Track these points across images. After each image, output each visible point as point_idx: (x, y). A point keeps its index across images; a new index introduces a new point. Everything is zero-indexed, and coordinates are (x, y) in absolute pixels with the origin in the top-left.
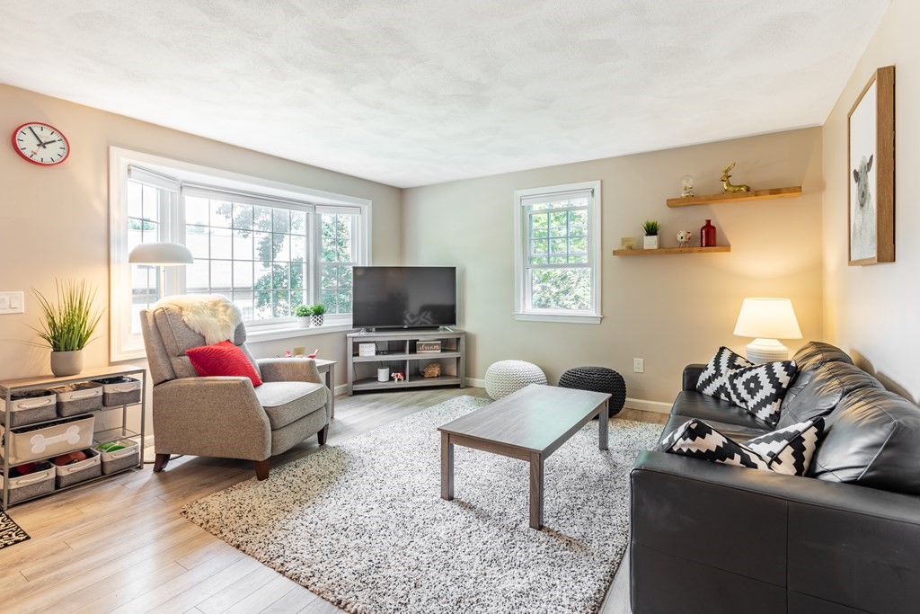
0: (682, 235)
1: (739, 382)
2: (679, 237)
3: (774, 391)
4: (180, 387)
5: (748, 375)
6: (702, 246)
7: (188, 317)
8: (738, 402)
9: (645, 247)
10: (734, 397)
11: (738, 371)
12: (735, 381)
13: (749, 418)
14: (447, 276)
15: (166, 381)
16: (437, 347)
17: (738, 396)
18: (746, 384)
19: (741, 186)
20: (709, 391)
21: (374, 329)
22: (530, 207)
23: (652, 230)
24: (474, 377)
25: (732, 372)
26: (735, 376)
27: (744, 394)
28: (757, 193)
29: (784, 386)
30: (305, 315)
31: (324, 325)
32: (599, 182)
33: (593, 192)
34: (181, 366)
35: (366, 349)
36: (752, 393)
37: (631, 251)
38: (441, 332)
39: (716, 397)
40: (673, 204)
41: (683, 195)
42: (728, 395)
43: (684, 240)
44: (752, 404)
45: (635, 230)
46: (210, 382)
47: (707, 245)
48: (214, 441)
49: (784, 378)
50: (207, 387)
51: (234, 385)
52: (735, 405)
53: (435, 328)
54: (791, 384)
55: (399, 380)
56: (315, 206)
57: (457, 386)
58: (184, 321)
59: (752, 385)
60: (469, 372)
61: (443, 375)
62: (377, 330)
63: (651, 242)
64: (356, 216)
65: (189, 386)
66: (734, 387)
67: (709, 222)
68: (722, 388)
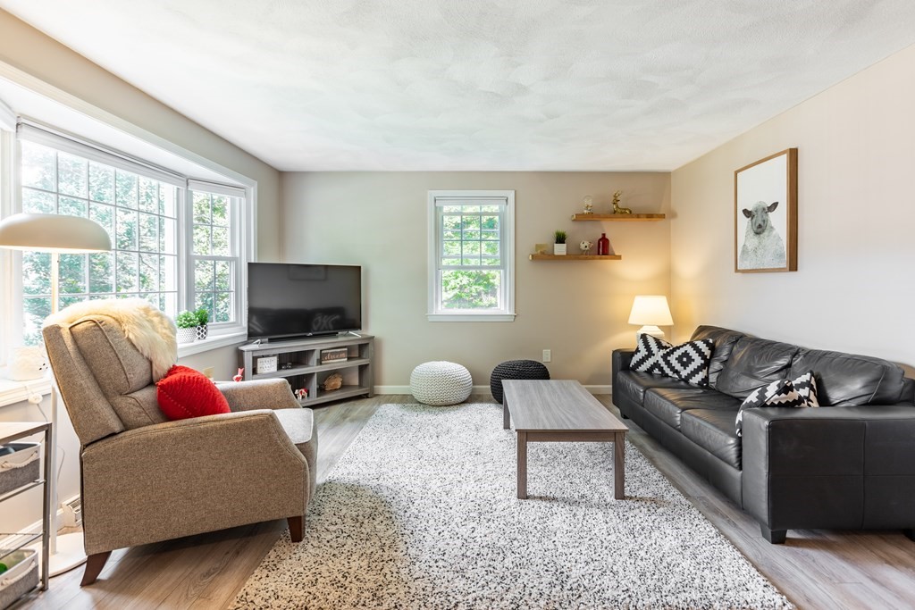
0: (586, 244)
1: (673, 359)
2: (582, 246)
3: (703, 362)
4: (148, 440)
5: (678, 353)
6: (599, 254)
7: (133, 333)
8: (670, 373)
9: (556, 254)
10: (667, 370)
11: (668, 350)
12: (669, 358)
13: (682, 383)
14: (352, 275)
15: (114, 434)
16: (343, 355)
17: (672, 369)
18: (679, 359)
19: (625, 209)
20: (643, 368)
21: (267, 340)
22: (441, 208)
23: (561, 239)
24: (380, 384)
25: (663, 352)
26: (668, 354)
27: (678, 366)
28: (638, 216)
29: (708, 357)
30: (192, 326)
31: (210, 338)
32: (513, 192)
33: (507, 200)
34: (137, 409)
35: (266, 365)
36: (685, 365)
37: (543, 256)
38: (340, 339)
39: (649, 371)
40: (580, 218)
41: (585, 211)
42: (661, 369)
43: (587, 248)
44: (684, 373)
45: (546, 238)
46: (208, 425)
47: (603, 254)
48: (219, 507)
49: (707, 352)
50: (206, 432)
51: (256, 422)
52: (667, 376)
53: (334, 335)
54: (712, 356)
55: (303, 397)
56: (188, 180)
57: (365, 396)
58: (128, 339)
59: (685, 359)
60: (375, 381)
61: (344, 387)
62: (271, 341)
63: (560, 249)
64: (237, 198)
65: (168, 436)
66: (668, 363)
67: (604, 235)
68: (656, 365)
